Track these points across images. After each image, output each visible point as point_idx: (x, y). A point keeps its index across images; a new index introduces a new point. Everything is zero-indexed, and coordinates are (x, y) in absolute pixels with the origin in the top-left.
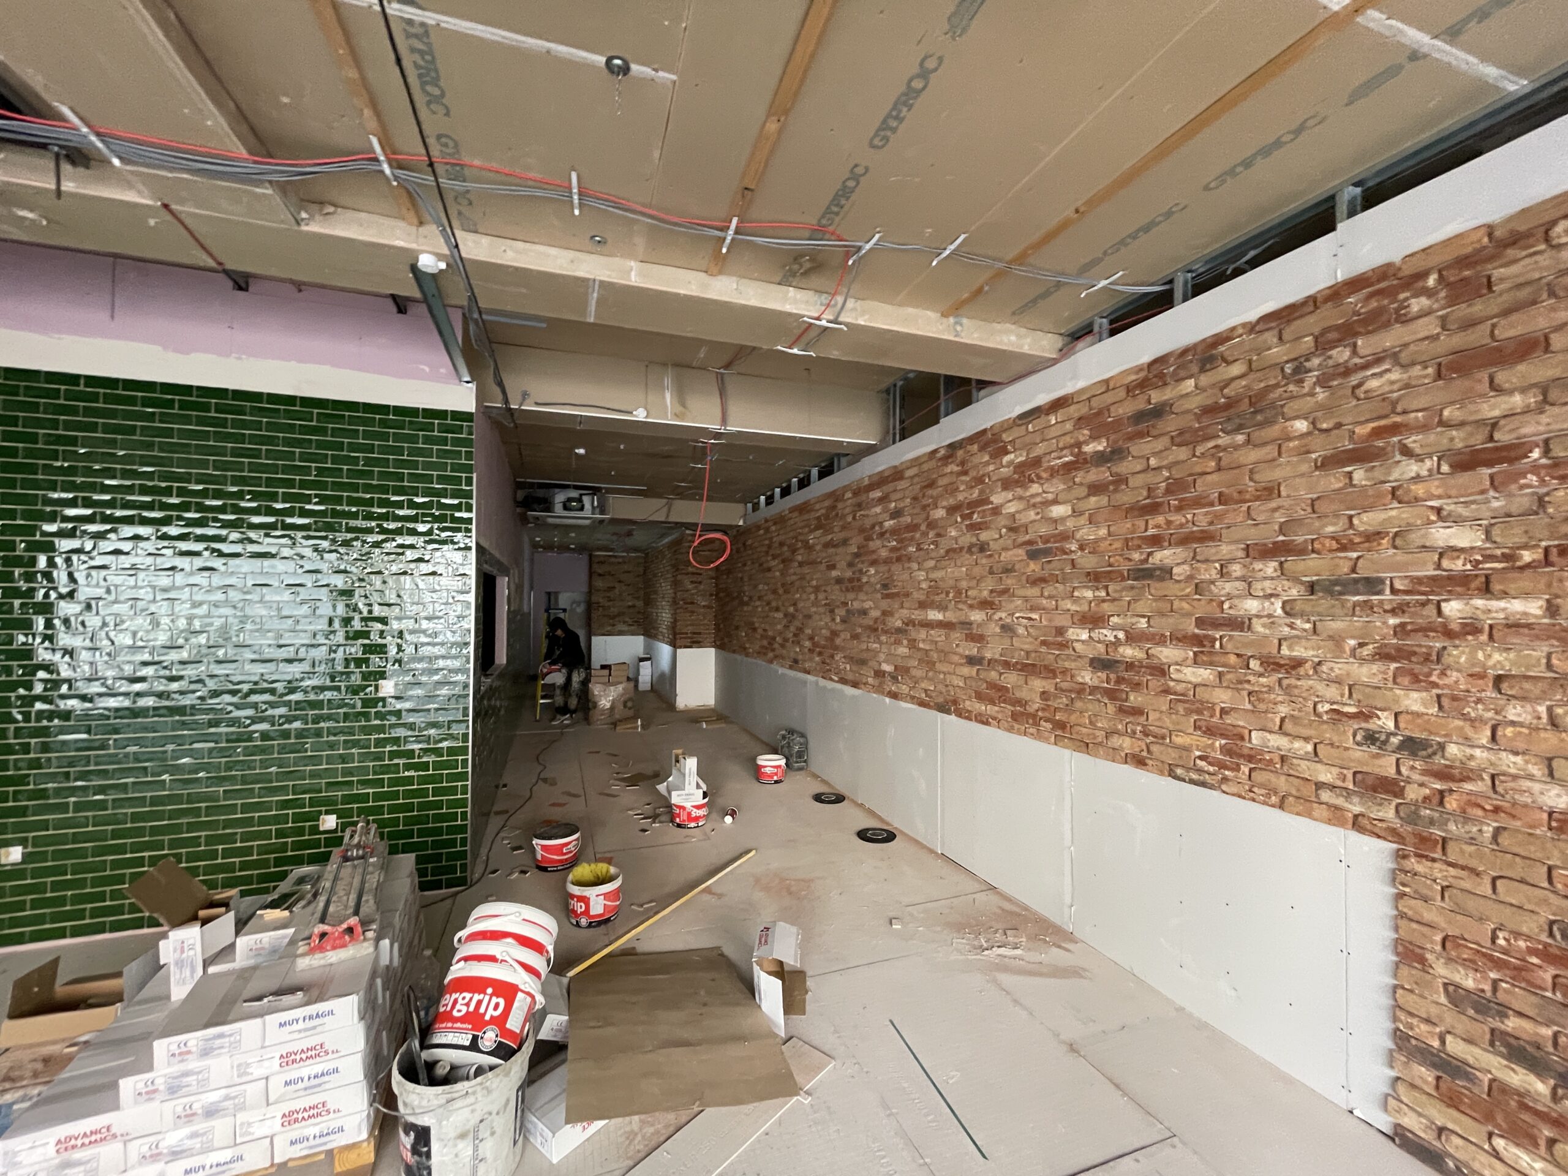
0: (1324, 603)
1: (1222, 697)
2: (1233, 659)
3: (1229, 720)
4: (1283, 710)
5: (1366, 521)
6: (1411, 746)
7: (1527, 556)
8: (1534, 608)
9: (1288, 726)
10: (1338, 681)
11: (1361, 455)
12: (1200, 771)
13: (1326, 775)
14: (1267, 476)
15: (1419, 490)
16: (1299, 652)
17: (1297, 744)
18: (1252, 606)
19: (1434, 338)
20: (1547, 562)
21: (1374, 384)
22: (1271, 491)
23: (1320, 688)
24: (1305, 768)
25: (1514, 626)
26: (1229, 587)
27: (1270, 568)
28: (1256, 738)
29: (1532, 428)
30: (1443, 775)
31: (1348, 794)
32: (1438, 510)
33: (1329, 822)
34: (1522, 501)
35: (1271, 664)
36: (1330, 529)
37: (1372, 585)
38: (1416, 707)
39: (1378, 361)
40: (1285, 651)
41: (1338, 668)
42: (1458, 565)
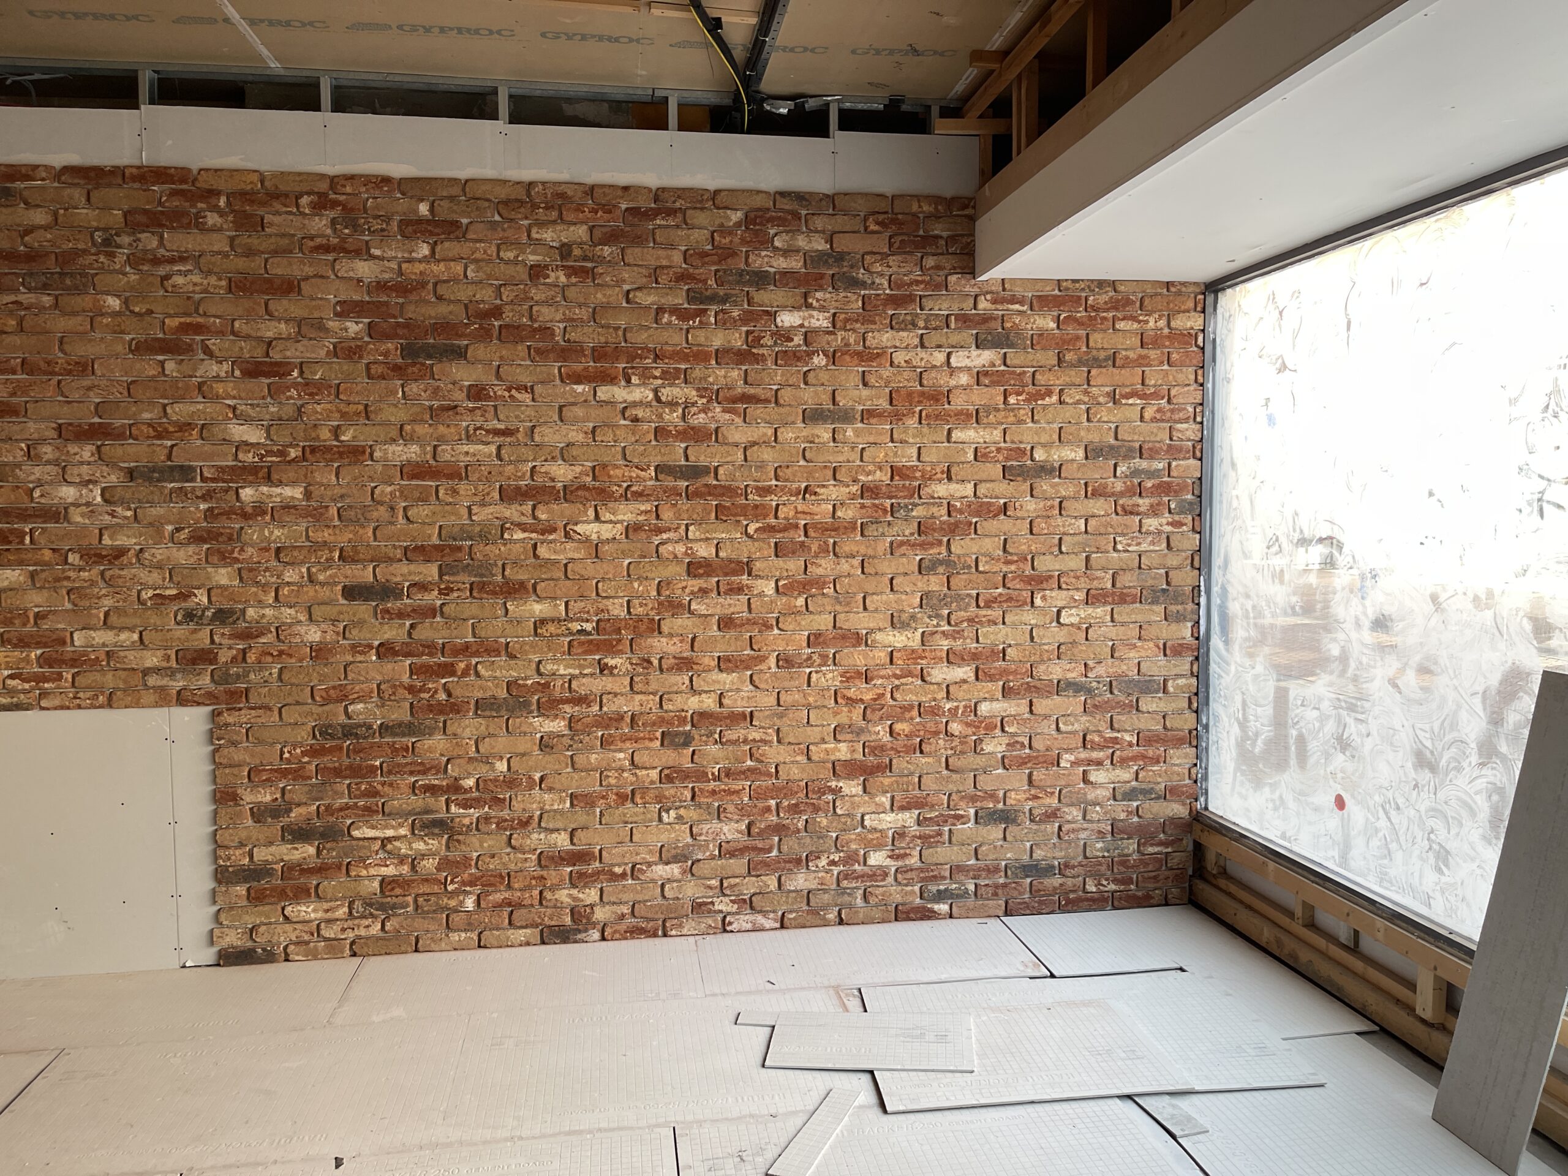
0: (143, 490)
1: (36, 601)
2: (47, 555)
3: (45, 625)
4: (108, 602)
5: (179, 411)
6: (222, 616)
7: (293, 453)
8: (295, 493)
9: (113, 619)
10: (159, 567)
11: (169, 347)
12: (12, 692)
13: (152, 660)
14: (81, 350)
15: (220, 388)
16: (122, 541)
17: (123, 636)
18: (68, 493)
19: (226, 255)
20: (304, 458)
21: (179, 280)
22: (84, 367)
23: (143, 575)
24: (133, 658)
25: (288, 507)
26: (37, 472)
27: (87, 452)
28: (79, 639)
29: (293, 353)
30: (247, 635)
31: (171, 673)
32: (234, 408)
33: (156, 705)
34: (289, 410)
35: (93, 556)
36: (146, 416)
37: (186, 472)
38: (224, 581)
39: (182, 259)
40: (107, 541)
41: (159, 553)
42: (249, 458)
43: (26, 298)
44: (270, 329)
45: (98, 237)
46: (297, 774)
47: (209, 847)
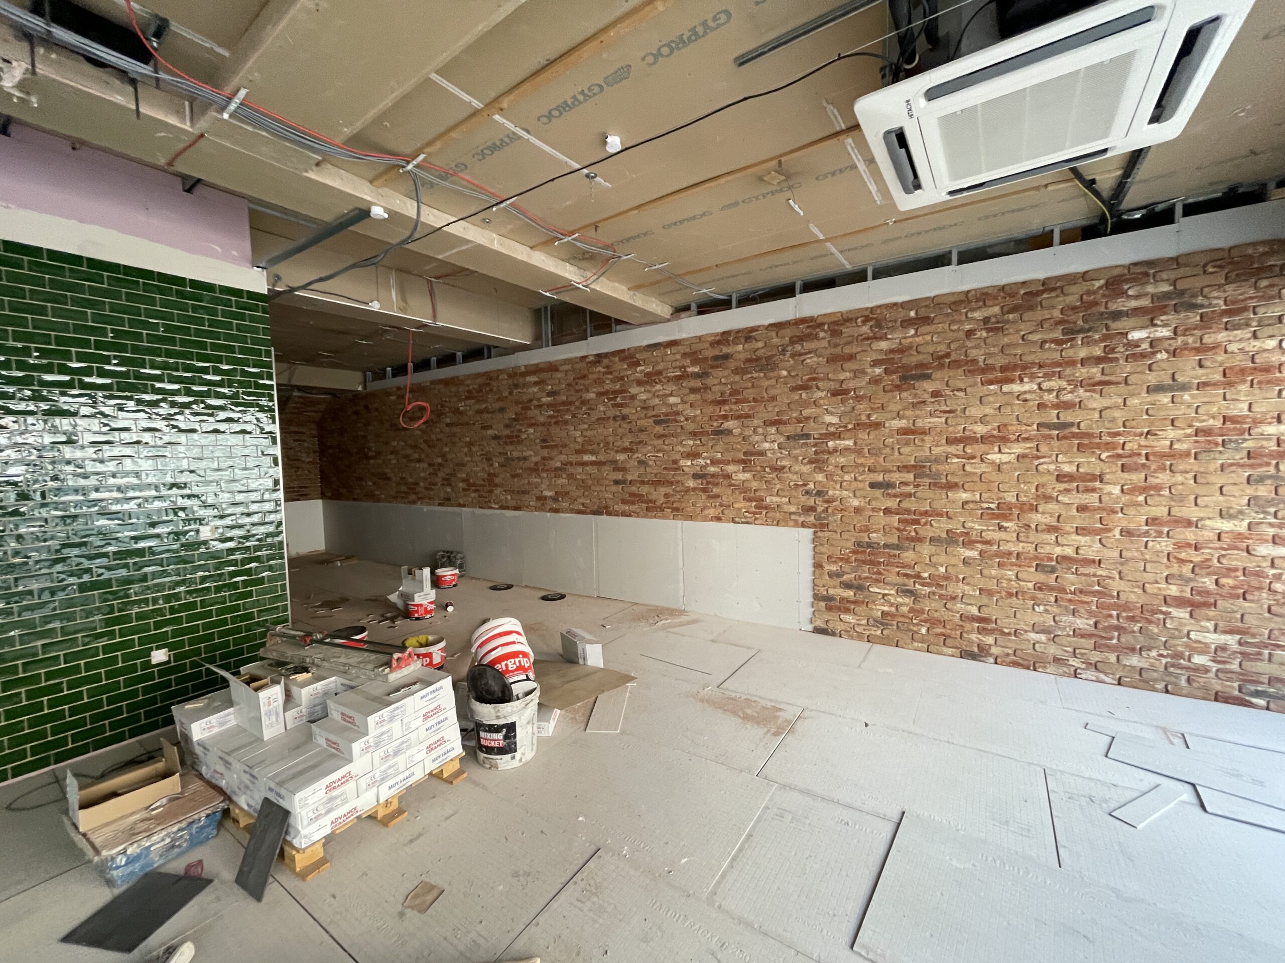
0: (792, 443)
1: (755, 485)
2: (759, 468)
3: (758, 494)
4: (778, 486)
5: (806, 413)
6: (819, 493)
7: (850, 426)
8: (850, 443)
9: (780, 493)
10: (796, 473)
11: (804, 387)
12: (746, 517)
13: (793, 509)
14: (773, 392)
15: (822, 402)
16: (784, 463)
17: (783, 499)
18: (767, 445)
19: (826, 348)
20: (854, 428)
21: (808, 361)
22: (773, 398)
23: (790, 476)
24: (787, 508)
25: (847, 449)
26: (757, 438)
27: (773, 430)
28: (768, 499)
29: (851, 385)
30: (827, 501)
31: (800, 515)
32: (827, 410)
33: (794, 526)
34: (849, 409)
35: (774, 469)
36: (794, 415)
37: (807, 436)
38: (820, 479)
39: (810, 353)
40: (779, 463)
41: (796, 468)
42: (832, 429)
43: (755, 375)
44: (842, 376)
45: (780, 349)
46: (847, 561)
47: (811, 585)
